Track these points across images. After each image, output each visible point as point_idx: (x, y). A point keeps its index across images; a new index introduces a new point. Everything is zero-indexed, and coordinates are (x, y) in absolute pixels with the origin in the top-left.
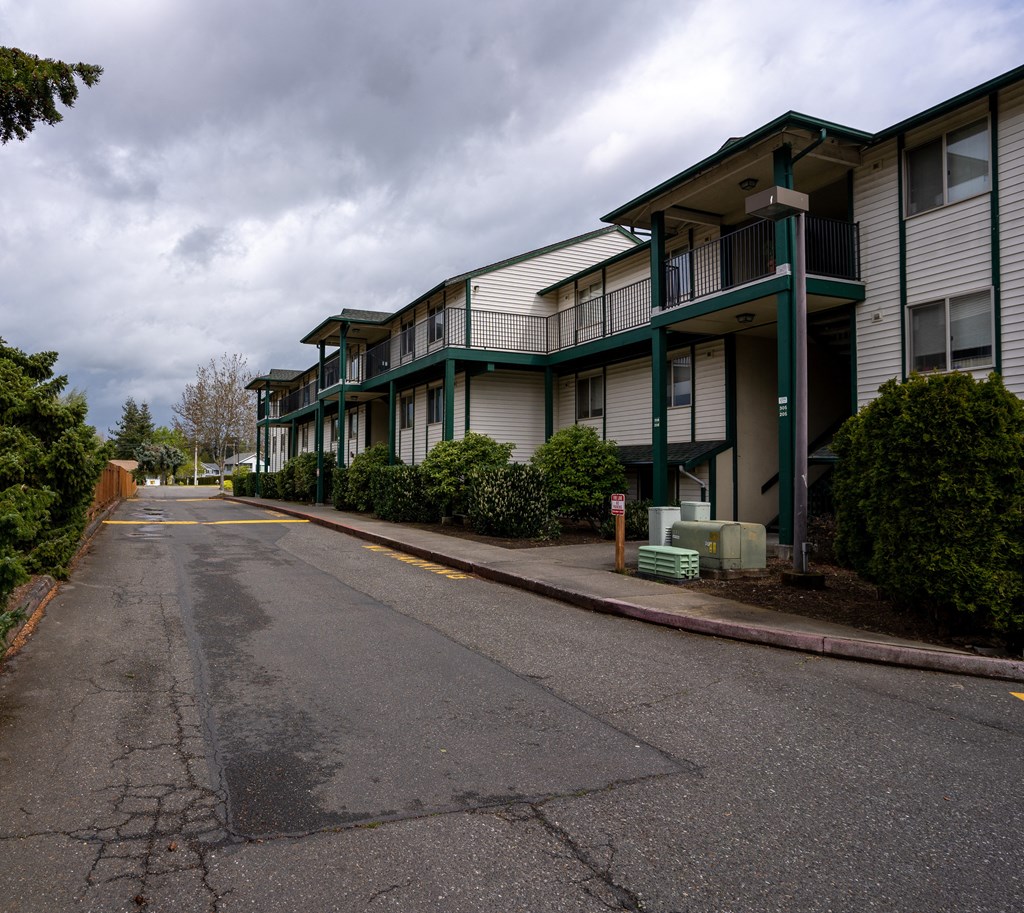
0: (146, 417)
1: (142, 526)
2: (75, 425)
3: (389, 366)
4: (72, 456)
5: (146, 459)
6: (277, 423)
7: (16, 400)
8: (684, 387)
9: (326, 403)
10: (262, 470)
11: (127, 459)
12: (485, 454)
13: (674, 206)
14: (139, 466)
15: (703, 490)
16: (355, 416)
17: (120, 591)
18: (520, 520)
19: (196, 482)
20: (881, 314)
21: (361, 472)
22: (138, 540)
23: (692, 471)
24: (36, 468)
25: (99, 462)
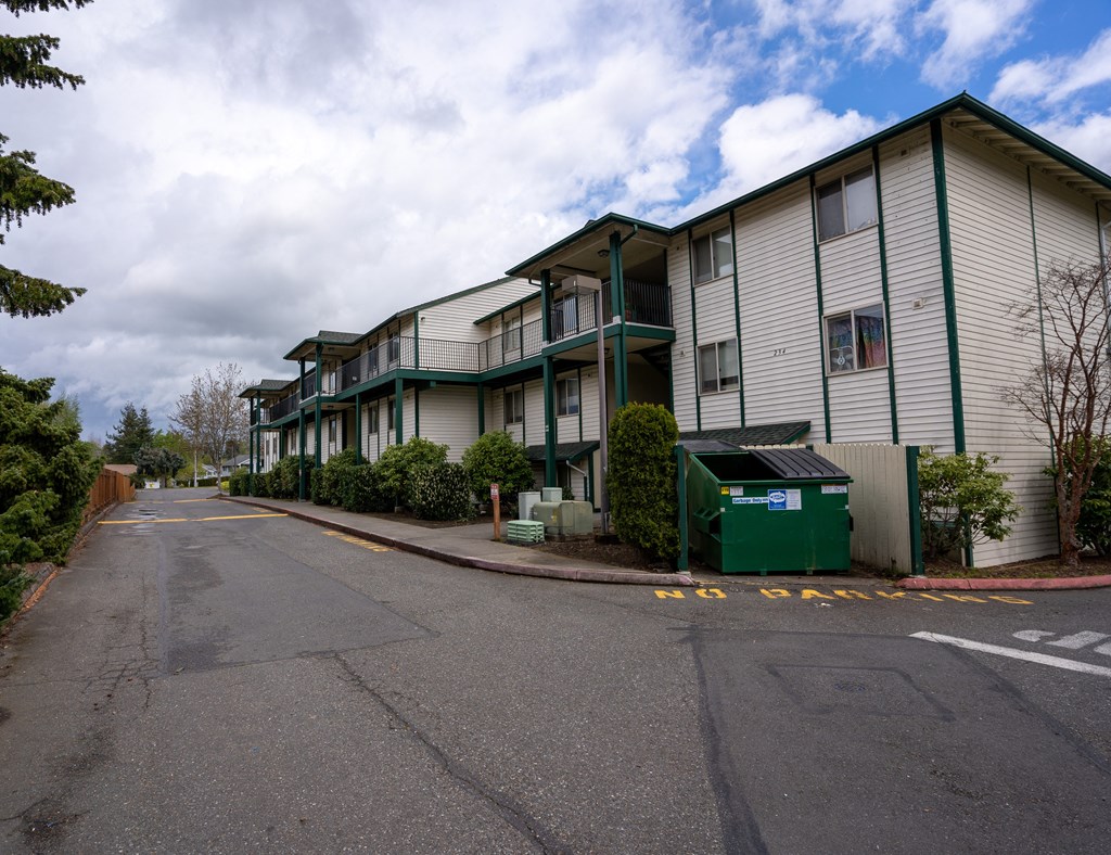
0: (145, 421)
1: (136, 524)
2: (72, 442)
3: (359, 380)
4: (69, 468)
5: (145, 463)
6: (269, 429)
7: (18, 423)
8: (575, 399)
9: (306, 412)
10: (255, 471)
11: (125, 463)
12: (423, 455)
13: (558, 265)
14: (138, 470)
15: (585, 478)
16: (334, 423)
17: (111, 571)
18: (447, 506)
19: (196, 484)
20: (685, 350)
21: (333, 472)
22: (130, 535)
23: (577, 465)
24: (37, 477)
25: (93, 471)
